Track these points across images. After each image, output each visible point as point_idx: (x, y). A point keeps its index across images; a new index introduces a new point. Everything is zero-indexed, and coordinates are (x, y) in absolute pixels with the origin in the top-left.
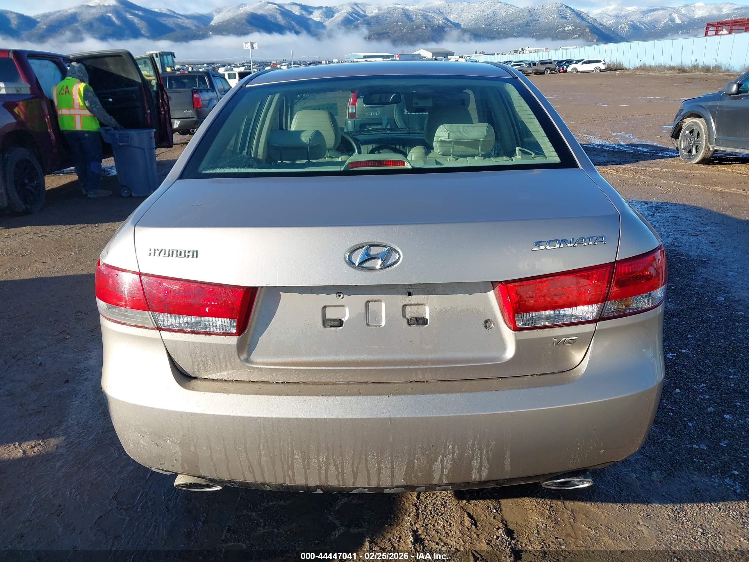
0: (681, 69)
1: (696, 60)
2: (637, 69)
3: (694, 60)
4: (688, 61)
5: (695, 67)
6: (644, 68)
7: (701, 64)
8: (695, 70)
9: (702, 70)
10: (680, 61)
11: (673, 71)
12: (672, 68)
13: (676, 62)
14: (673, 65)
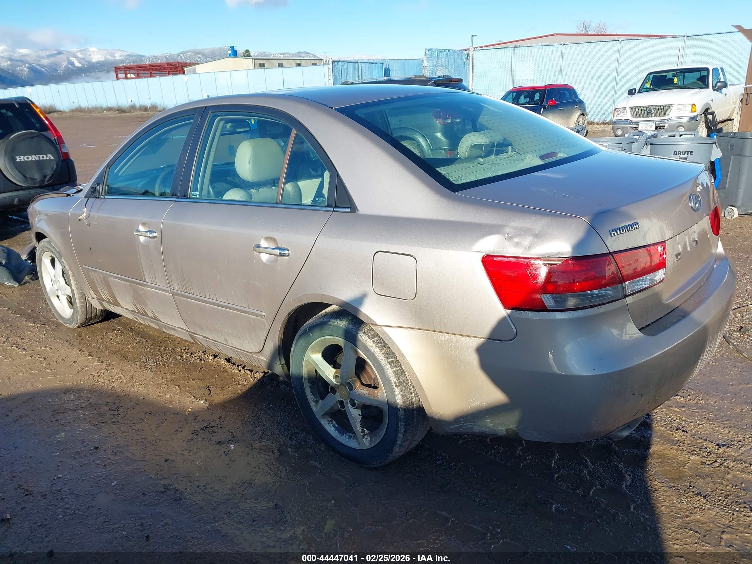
0: (121, 110)
1: (132, 101)
2: (73, 111)
3: (129, 100)
4: (124, 102)
5: (133, 108)
6: (80, 110)
7: (138, 105)
8: (133, 109)
9: (140, 110)
10: (116, 103)
11: (112, 111)
12: (110, 109)
13: (112, 103)
14: (110, 105)
